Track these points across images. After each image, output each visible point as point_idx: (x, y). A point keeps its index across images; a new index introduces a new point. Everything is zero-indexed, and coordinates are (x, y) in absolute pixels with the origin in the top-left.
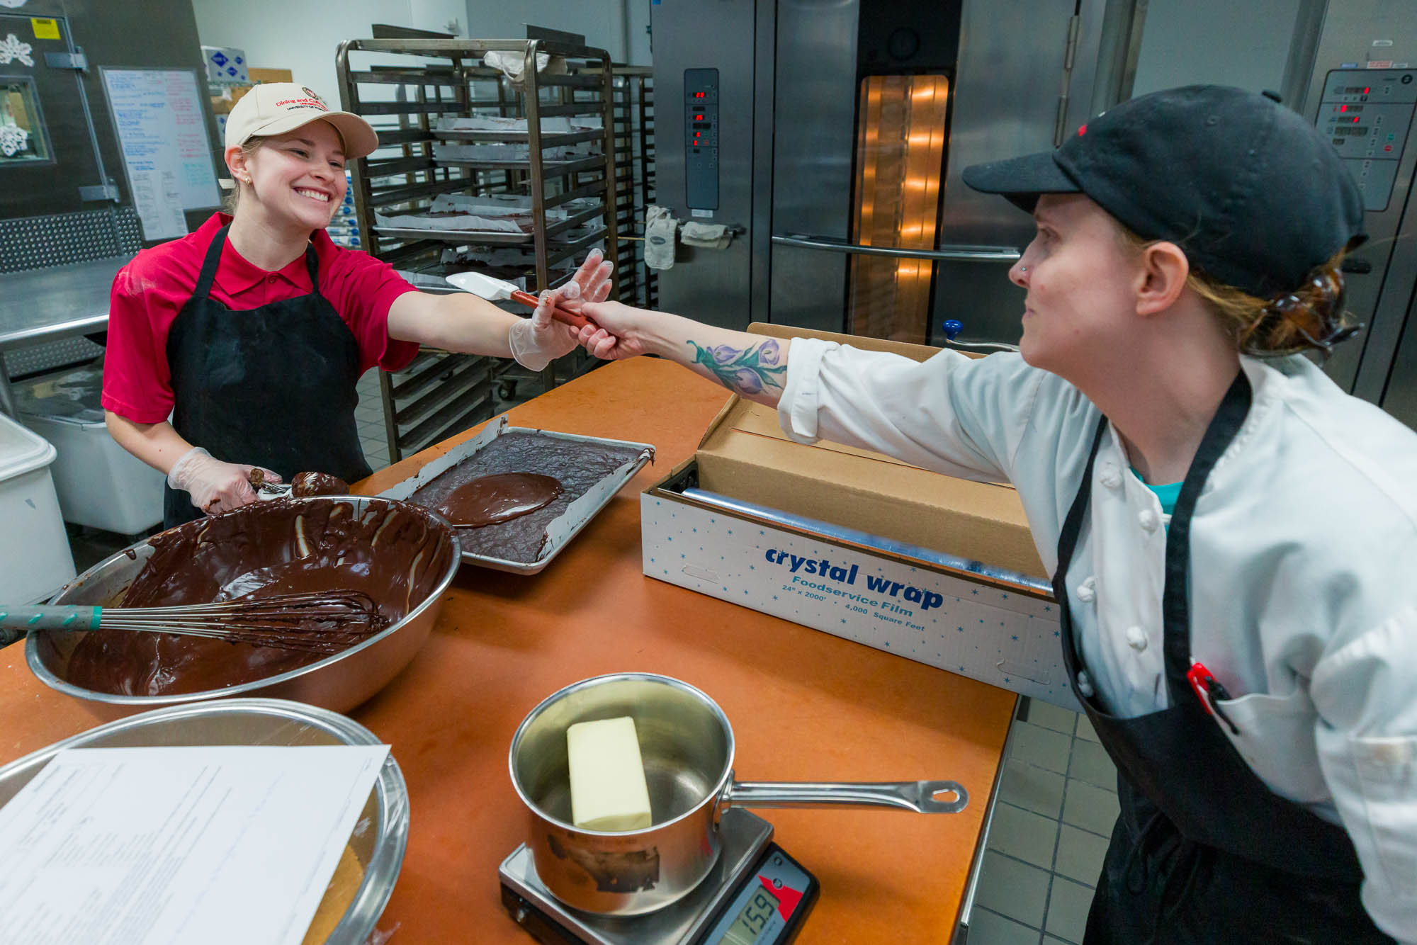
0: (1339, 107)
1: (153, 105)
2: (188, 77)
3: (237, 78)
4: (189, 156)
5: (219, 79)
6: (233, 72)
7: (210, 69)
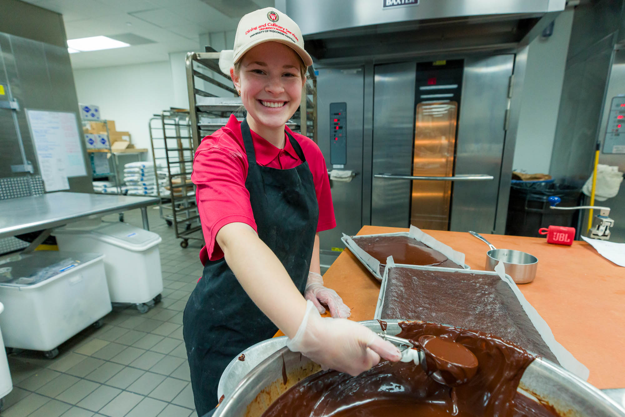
0: (618, 112)
1: (53, 128)
2: (71, 116)
3: (95, 118)
4: (71, 152)
5: (86, 118)
6: (93, 115)
7: (82, 113)
